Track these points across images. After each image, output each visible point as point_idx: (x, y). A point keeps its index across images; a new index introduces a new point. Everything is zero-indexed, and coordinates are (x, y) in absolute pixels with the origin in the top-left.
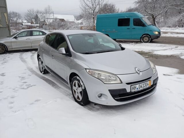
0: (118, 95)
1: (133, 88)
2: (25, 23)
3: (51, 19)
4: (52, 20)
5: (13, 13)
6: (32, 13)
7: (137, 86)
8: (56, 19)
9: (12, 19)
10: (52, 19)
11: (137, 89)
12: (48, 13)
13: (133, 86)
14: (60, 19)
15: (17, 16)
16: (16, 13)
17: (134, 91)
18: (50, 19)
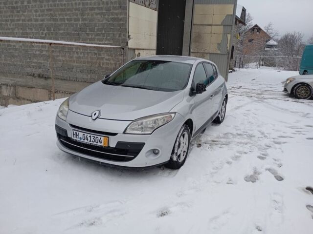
1: (74, 134)
7: (81, 134)
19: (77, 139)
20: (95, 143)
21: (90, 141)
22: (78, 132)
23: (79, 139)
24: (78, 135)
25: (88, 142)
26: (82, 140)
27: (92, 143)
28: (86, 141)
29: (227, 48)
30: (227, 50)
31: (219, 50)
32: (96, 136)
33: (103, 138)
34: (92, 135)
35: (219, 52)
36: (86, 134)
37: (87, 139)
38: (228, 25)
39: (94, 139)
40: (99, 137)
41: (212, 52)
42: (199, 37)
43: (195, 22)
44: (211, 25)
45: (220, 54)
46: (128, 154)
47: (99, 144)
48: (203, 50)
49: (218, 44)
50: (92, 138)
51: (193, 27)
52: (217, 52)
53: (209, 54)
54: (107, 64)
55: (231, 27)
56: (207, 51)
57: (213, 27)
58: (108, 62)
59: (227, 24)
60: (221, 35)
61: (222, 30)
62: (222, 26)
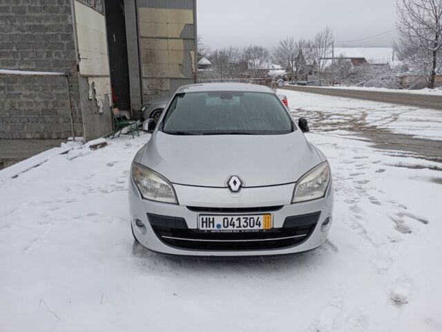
0: (169, 230)
1: (203, 222)
2: (278, 69)
3: (327, 59)
4: (330, 61)
5: (256, 49)
6: (289, 48)
7: (219, 220)
8: (341, 58)
9: (251, 61)
10: (330, 58)
11: (219, 226)
12: (321, 46)
13: (205, 217)
14: (353, 59)
15: (261, 55)
16: (261, 50)
17: (208, 229)
18: (324, 58)
19: (211, 228)
20: (249, 228)
21: (240, 227)
22: (211, 217)
23: (216, 228)
24: (213, 222)
25: (235, 228)
26: (222, 228)
27: (243, 228)
28: (230, 228)
29: (192, 69)
30: (193, 73)
31: (182, 72)
32: (249, 217)
33: (262, 218)
34: (241, 217)
35: (182, 76)
36: (230, 218)
37: (234, 225)
38: (189, 39)
39: (245, 222)
40: (256, 217)
41: (173, 77)
42: (152, 55)
43: (142, 33)
44: (166, 38)
45: (184, 79)
46: (298, 232)
47: (256, 227)
48: (159, 73)
49: (180, 65)
50: (242, 221)
51: (140, 40)
52: (180, 77)
53: (169, 80)
54: (29, 103)
55: (193, 41)
56: (165, 76)
57: (169, 40)
58: (30, 100)
59: (187, 37)
60: (182, 53)
61: (182, 45)
62: (182, 40)
